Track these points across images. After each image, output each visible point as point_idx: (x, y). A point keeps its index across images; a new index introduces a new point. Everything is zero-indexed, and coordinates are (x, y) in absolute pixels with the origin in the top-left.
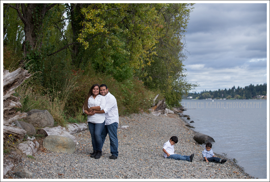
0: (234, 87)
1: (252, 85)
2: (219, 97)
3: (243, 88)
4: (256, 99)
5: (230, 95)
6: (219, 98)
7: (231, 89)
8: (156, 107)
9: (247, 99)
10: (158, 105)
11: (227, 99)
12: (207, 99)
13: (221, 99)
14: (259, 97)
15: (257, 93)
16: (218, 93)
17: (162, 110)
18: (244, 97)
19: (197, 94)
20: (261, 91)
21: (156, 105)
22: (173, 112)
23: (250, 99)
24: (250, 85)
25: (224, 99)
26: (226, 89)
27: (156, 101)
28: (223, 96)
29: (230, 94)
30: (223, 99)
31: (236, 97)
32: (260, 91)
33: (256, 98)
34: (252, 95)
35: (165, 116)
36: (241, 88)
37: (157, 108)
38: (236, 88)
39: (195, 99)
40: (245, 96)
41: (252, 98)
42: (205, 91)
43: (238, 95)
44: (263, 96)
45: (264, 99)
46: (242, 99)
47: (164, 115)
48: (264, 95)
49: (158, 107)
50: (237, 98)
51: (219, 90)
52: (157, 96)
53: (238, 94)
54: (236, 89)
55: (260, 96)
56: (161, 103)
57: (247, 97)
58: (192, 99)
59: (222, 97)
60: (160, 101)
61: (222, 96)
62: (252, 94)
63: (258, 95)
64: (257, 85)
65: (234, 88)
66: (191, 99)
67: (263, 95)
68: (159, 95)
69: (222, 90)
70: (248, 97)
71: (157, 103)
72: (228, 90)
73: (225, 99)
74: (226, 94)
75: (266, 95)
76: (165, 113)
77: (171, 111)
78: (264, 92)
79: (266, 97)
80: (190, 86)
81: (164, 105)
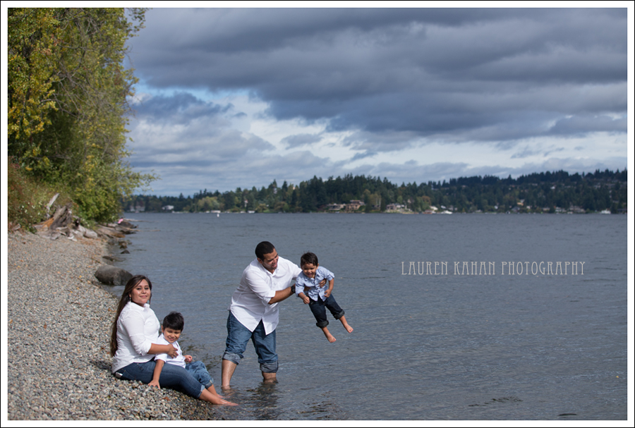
0: (275, 183)
1: (318, 177)
2: (238, 206)
3: (297, 186)
4: (325, 213)
5: (265, 202)
6: (236, 208)
7: (267, 187)
8: (50, 221)
9: (305, 211)
10: (56, 216)
11: (256, 212)
12: (208, 212)
13: (242, 212)
14: (334, 207)
15: (328, 199)
16: (236, 198)
17: (63, 228)
18: (297, 207)
19: (186, 200)
20: (338, 194)
21: (52, 216)
22: (96, 235)
23: (311, 213)
25: (250, 212)
26: (254, 188)
27: (52, 207)
28: (247, 204)
29: (265, 200)
30: (247, 211)
31: (279, 207)
32: (336, 193)
33: (327, 209)
34: (317, 203)
35: (71, 240)
36: (291, 186)
37: (53, 224)
39: (178, 213)
40: (299, 205)
41: (317, 211)
42: (205, 191)
43: (282, 202)
44: (344, 205)
45: (346, 212)
46: (293, 212)
47: (69, 238)
48: (346, 203)
49: (57, 221)
50: (281, 210)
51: (239, 189)
52: (55, 198)
53: (284, 200)
54: (278, 188)
55: (335, 204)
56: (63, 213)
57: (304, 206)
58: (173, 212)
59: (244, 207)
60: (61, 207)
61: (246, 206)
62: (318, 199)
63: (331, 202)
64: (331, 179)
65: (273, 186)
66: (170, 211)
67: (342, 203)
68: (58, 197)
69: (246, 190)
70: (307, 207)
71: (54, 213)
72: (261, 189)
73: (253, 212)
74: (255, 201)
75: (351, 203)
76: (71, 235)
77: (90, 233)
78: (347, 194)
79: (350, 207)
80: (137, 178)
81: (68, 217)
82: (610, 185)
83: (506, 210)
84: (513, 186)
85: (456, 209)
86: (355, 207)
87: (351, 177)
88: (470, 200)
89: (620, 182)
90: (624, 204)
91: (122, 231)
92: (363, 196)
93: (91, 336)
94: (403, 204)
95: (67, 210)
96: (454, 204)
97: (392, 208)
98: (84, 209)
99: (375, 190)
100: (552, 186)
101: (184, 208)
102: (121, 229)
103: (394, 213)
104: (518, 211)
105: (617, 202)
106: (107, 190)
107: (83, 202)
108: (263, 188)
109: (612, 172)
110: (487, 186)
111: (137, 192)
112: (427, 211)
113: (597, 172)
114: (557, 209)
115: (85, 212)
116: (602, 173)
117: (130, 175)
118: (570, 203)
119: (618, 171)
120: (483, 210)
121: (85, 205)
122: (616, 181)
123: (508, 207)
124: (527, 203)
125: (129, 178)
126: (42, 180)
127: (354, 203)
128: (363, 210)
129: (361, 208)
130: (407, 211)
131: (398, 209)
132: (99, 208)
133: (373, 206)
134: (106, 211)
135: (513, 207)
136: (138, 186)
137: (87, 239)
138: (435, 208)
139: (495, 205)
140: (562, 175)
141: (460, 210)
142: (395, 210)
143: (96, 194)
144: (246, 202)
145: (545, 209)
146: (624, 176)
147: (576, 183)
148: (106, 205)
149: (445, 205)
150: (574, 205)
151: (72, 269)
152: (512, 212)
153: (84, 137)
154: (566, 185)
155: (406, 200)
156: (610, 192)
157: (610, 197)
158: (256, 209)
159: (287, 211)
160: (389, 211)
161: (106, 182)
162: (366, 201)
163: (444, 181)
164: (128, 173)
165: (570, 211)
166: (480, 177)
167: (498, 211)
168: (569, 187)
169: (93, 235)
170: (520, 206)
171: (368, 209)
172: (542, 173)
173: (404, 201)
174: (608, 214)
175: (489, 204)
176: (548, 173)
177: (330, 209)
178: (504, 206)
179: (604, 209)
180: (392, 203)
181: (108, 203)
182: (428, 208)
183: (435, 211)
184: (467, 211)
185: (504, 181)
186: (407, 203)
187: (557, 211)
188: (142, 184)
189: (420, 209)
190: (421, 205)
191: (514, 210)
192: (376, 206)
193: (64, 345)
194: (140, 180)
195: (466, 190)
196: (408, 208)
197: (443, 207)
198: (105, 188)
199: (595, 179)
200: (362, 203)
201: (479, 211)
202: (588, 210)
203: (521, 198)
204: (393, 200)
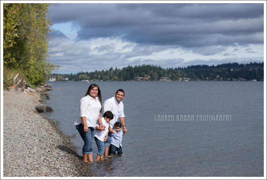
1: (130, 66)
3: (121, 70)
4: (134, 81)
5: (108, 76)
6: (95, 79)
7: (108, 70)
8: (16, 85)
9: (125, 80)
10: (18, 83)
11: (104, 81)
12: (83, 81)
13: (98, 81)
14: (137, 78)
15: (135, 75)
16: (95, 75)
17: (21, 88)
18: (122, 79)
19: (73, 76)
20: (139, 73)
21: (16, 83)
22: (35, 91)
23: (127, 81)
24: (128, 66)
25: (101, 81)
26: (103, 71)
27: (16, 79)
28: (100, 77)
29: (107, 75)
30: (100, 80)
31: (114, 78)
32: (138, 73)
33: (134, 79)
34: (130, 77)
35: (25, 93)
36: (119, 69)
37: (17, 87)
38: (114, 69)
39: (70, 81)
40: (122, 78)
41: (130, 80)
42: (82, 72)
43: (115, 77)
44: (142, 77)
45: (142, 80)
46: (120, 80)
47: (24, 93)
48: (142, 76)
49: (18, 85)
50: (115, 80)
51: (96, 71)
52: (17, 75)
53: (116, 75)
54: (113, 71)
55: (138, 77)
56: (21, 82)
57: (124, 78)
58: (68, 81)
59: (98, 79)
60: (20, 79)
61: (99, 78)
62: (131, 75)
63: (136, 76)
64: (136, 66)
65: (111, 69)
66: (67, 81)
67: (141, 77)
68: (19, 75)
69: (99, 71)
70: (126, 78)
71: (17, 82)
72: (106, 71)
73: (103, 81)
74: (103, 76)
75: (145, 76)
76: (25, 91)
77: (33, 90)
78: (143, 73)
79: (144, 78)
80: (53, 66)
81: (23, 83)
82: (256, 69)
83: (211, 80)
84: (215, 69)
85: (190, 79)
86: (146, 78)
87: (145, 66)
88: (196, 75)
89: (261, 68)
90: (263, 77)
91: (46, 89)
92: (150, 74)
93: (35, 135)
94: (167, 77)
95: (22, 80)
96: (189, 77)
97: (162, 79)
98: (30, 80)
99: (155, 71)
100: (231, 69)
101: (73, 79)
102: (46, 88)
103: (163, 81)
104: (217, 80)
105: (259, 76)
106: (40, 72)
107: (30, 77)
108: (107, 71)
109: (257, 63)
110: (203, 69)
111: (53, 72)
112: (177, 80)
113: (251, 63)
114: (234, 79)
115: (30, 81)
116: (253, 64)
117: (50, 65)
118: (239, 77)
119: (260, 63)
120: (202, 80)
121: (30, 78)
122: (259, 67)
123: (213, 78)
124: (221, 76)
125: (49, 66)
126: (12, 68)
127: (146, 76)
128: (150, 79)
129: (149, 79)
130: (169, 80)
131: (165, 79)
132: (36, 79)
133: (154, 78)
134: (39, 81)
135: (215, 78)
136: (53, 70)
137: (31, 93)
138: (181, 79)
139: (207, 77)
140: (236, 65)
141: (192, 80)
142: (164, 80)
143: (35, 74)
144: (99, 76)
145: (229, 79)
146: (262, 65)
147: (242, 68)
148: (40, 78)
149: (185, 78)
150: (241, 77)
151: (26, 106)
152: (214, 80)
153: (30, 49)
154: (238, 69)
155: (169, 75)
156: (257, 72)
157: (257, 74)
158: (104, 79)
159: (117, 80)
160: (161, 80)
161: (40, 68)
162: (151, 76)
163: (185, 67)
164: (49, 64)
165: (239, 80)
166: (200, 65)
167: (208, 80)
168: (239, 70)
169: (34, 91)
170: (218, 78)
171: (152, 79)
172: (227, 64)
173: (168, 76)
174: (255, 81)
175: (204, 77)
176: (230, 63)
177: (136, 79)
178: (211, 78)
179: (254, 79)
180: (162, 76)
181: (40, 77)
182: (178, 79)
183: (181, 80)
184: (195, 80)
185: (211, 67)
186: (169, 77)
187: (234, 80)
188: (55, 69)
189: (174, 79)
190: (175, 77)
191: (215, 79)
192: (155, 78)
193: (23, 139)
194: (54, 67)
195: (194, 71)
196: (169, 79)
197: (184, 78)
198: (39, 71)
199: (250, 66)
200: (149, 77)
201: (200, 80)
202: (247, 79)
203: (218, 74)
204: (163, 75)
